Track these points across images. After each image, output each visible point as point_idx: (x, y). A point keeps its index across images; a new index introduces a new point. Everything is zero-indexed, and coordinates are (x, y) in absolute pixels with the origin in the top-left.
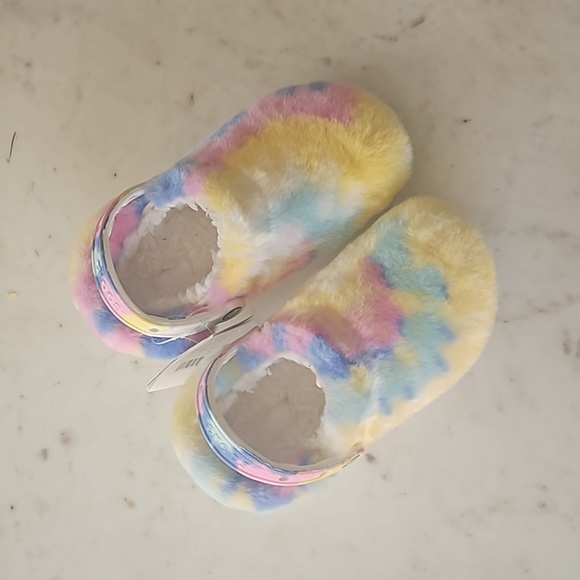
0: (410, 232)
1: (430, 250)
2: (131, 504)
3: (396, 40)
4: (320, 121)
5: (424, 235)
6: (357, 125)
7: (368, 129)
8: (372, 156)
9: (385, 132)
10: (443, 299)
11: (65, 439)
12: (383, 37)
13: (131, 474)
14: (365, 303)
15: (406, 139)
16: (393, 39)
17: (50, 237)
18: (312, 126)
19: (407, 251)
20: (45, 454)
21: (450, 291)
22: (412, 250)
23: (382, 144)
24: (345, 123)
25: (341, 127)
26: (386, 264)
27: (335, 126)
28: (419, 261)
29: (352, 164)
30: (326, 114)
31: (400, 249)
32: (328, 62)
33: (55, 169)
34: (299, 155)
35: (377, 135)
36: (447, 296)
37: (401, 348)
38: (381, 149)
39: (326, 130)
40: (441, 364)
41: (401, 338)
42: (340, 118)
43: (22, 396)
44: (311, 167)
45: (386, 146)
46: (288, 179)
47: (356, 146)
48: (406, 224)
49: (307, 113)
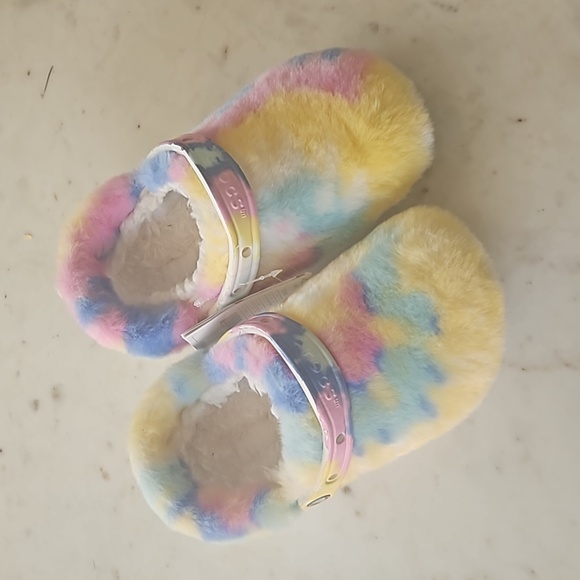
0: (401, 250)
1: (421, 273)
2: (105, 476)
3: (456, 11)
4: (323, 96)
5: (416, 255)
6: (363, 101)
7: (376, 104)
8: (378, 138)
9: (395, 110)
10: (432, 333)
11: (56, 395)
12: (442, 6)
13: (110, 445)
14: (336, 328)
15: (425, 117)
16: (453, 9)
17: (70, 182)
18: (314, 102)
19: (394, 272)
20: (36, 404)
21: (441, 325)
22: (400, 272)
23: (390, 124)
24: (349, 99)
25: (345, 103)
26: (369, 285)
27: (339, 102)
28: (407, 285)
29: (356, 148)
30: (330, 87)
31: (386, 269)
32: (375, 28)
33: (83, 112)
34: (297, 136)
35: (385, 114)
36: (438, 331)
37: (378, 384)
38: (389, 131)
39: (330, 106)
40: (427, 408)
41: (377, 373)
42: (345, 92)
43: (24, 342)
44: (310, 151)
45: (396, 126)
46: (282, 164)
47: (360, 127)
48: (397, 240)
49: (311, 86)
